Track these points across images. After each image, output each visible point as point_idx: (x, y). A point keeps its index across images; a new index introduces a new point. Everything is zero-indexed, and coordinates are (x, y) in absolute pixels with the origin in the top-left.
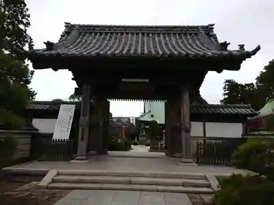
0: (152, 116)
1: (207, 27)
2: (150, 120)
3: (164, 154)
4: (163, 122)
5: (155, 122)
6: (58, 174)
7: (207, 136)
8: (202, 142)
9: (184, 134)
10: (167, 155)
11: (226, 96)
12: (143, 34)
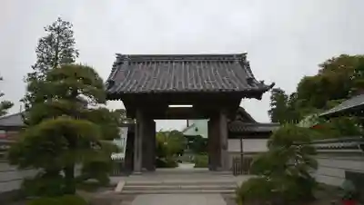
0: (197, 130)
1: (240, 55)
2: (195, 134)
3: (207, 169)
4: (206, 137)
5: (199, 137)
6: (126, 185)
7: (244, 150)
8: (240, 156)
9: (222, 151)
10: (210, 169)
11: (275, 107)
12: (185, 62)
